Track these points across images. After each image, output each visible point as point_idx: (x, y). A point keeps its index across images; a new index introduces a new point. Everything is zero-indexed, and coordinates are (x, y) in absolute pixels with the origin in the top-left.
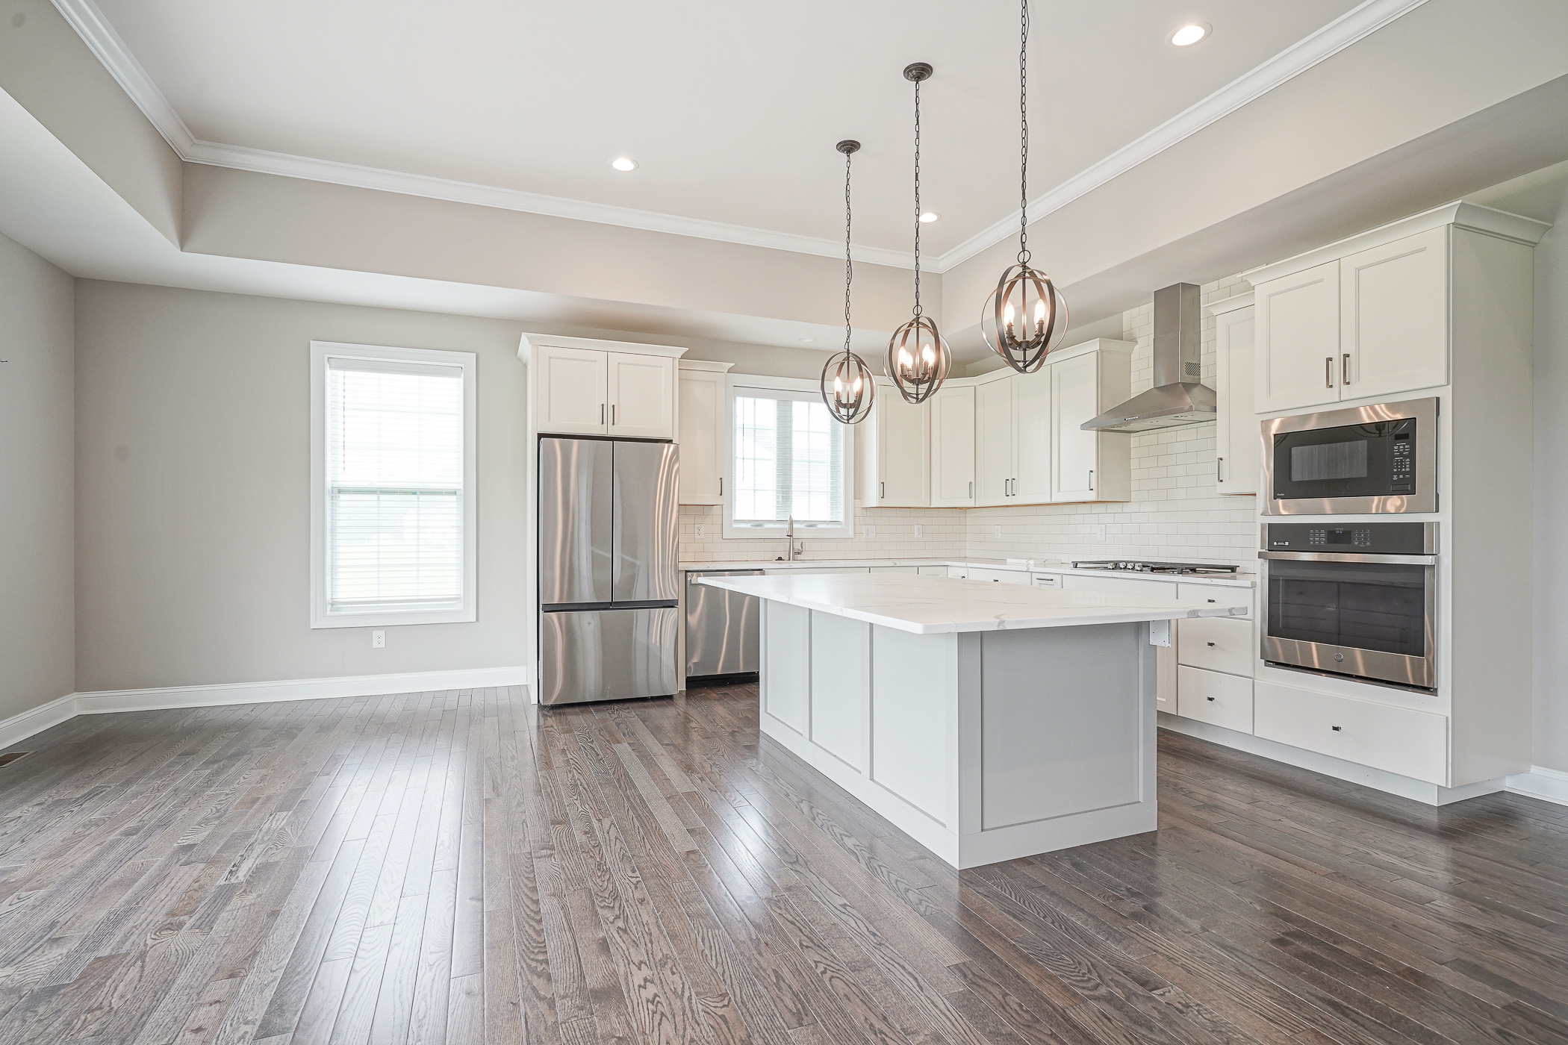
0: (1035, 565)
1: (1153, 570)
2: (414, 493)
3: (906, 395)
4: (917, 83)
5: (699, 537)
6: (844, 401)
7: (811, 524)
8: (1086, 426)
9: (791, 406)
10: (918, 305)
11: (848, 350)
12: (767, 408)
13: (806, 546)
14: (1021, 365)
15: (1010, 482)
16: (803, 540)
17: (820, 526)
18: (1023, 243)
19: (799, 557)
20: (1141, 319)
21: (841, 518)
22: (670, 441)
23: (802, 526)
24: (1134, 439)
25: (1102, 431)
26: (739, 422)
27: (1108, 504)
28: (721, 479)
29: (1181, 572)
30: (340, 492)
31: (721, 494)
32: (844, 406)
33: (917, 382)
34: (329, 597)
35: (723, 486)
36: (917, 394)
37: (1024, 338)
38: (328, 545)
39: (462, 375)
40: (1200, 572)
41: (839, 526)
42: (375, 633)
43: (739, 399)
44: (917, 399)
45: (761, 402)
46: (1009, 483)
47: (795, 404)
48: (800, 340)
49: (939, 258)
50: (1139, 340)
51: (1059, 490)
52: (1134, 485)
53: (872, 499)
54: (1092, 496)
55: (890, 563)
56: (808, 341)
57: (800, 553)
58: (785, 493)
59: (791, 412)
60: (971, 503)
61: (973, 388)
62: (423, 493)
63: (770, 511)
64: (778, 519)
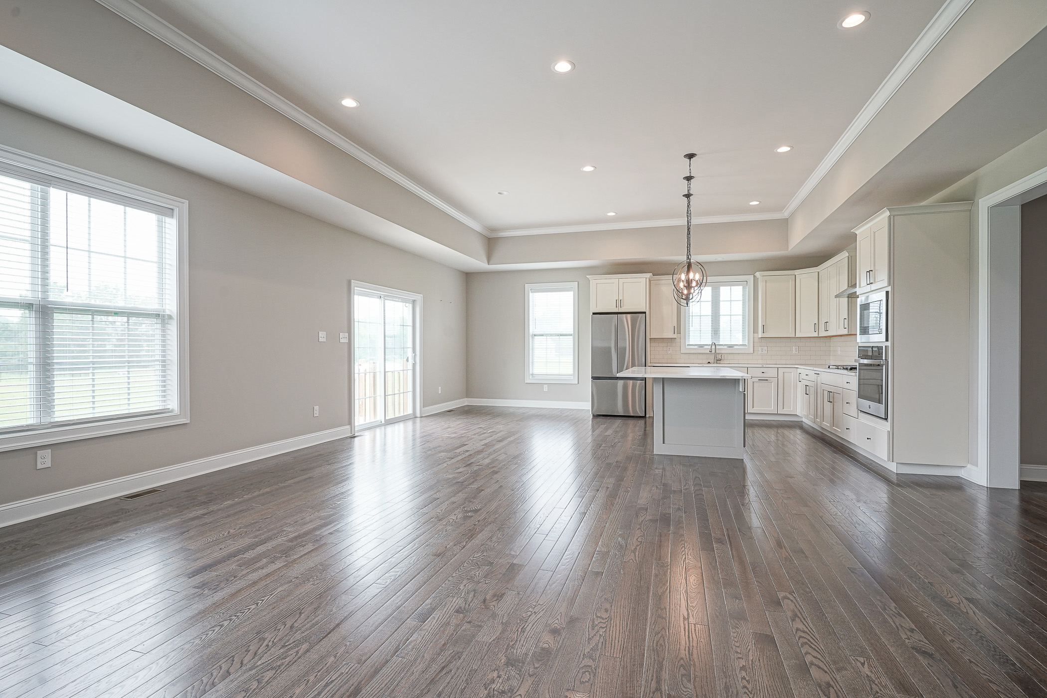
2: (559, 336)
5: (670, 353)
7: (731, 346)
8: (837, 296)
12: (707, 291)
13: (724, 357)
16: (721, 354)
17: (735, 347)
19: (718, 362)
21: (747, 343)
22: (645, 312)
28: (674, 326)
30: (535, 335)
31: (680, 333)
34: (531, 373)
35: (681, 330)
38: (531, 354)
39: (574, 290)
41: (746, 347)
42: (545, 386)
45: (705, 289)
47: (721, 288)
49: (783, 212)
54: (846, 332)
57: (720, 360)
58: (716, 331)
59: (719, 292)
60: (816, 335)
61: (817, 273)
62: (561, 335)
63: (707, 340)
64: (711, 344)
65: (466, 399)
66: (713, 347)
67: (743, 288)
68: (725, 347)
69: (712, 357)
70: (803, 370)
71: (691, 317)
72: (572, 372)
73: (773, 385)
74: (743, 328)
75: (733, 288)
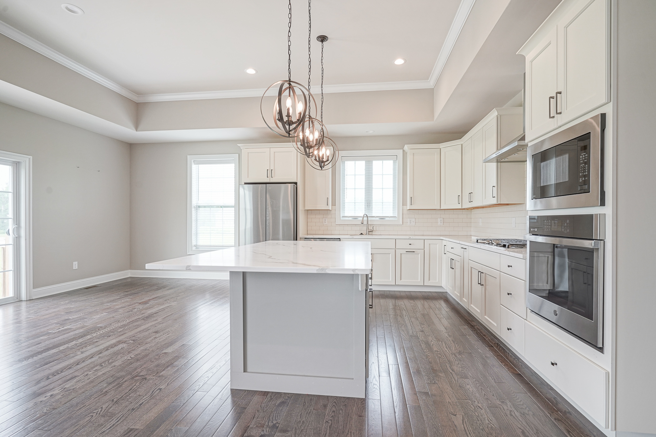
2: (222, 207)
5: (325, 224)
7: (382, 218)
8: (492, 161)
9: (373, 163)
12: (361, 165)
16: (373, 226)
17: (387, 219)
19: (370, 233)
21: (397, 215)
22: (295, 183)
25: (499, 163)
28: (327, 198)
30: (199, 207)
31: (327, 205)
34: (194, 244)
39: (234, 163)
41: (396, 219)
43: (347, 162)
45: (358, 163)
47: (374, 161)
48: (367, 132)
49: (429, 80)
51: (485, 198)
54: (494, 201)
56: (371, 132)
57: (372, 231)
58: (369, 203)
59: (372, 166)
60: (459, 207)
61: (461, 145)
63: (360, 212)
64: (363, 215)
65: (130, 271)
66: (365, 219)
67: (394, 163)
68: (377, 219)
69: (365, 228)
70: (449, 243)
71: (346, 190)
72: (234, 244)
73: (420, 256)
74: (393, 201)
75: (384, 162)
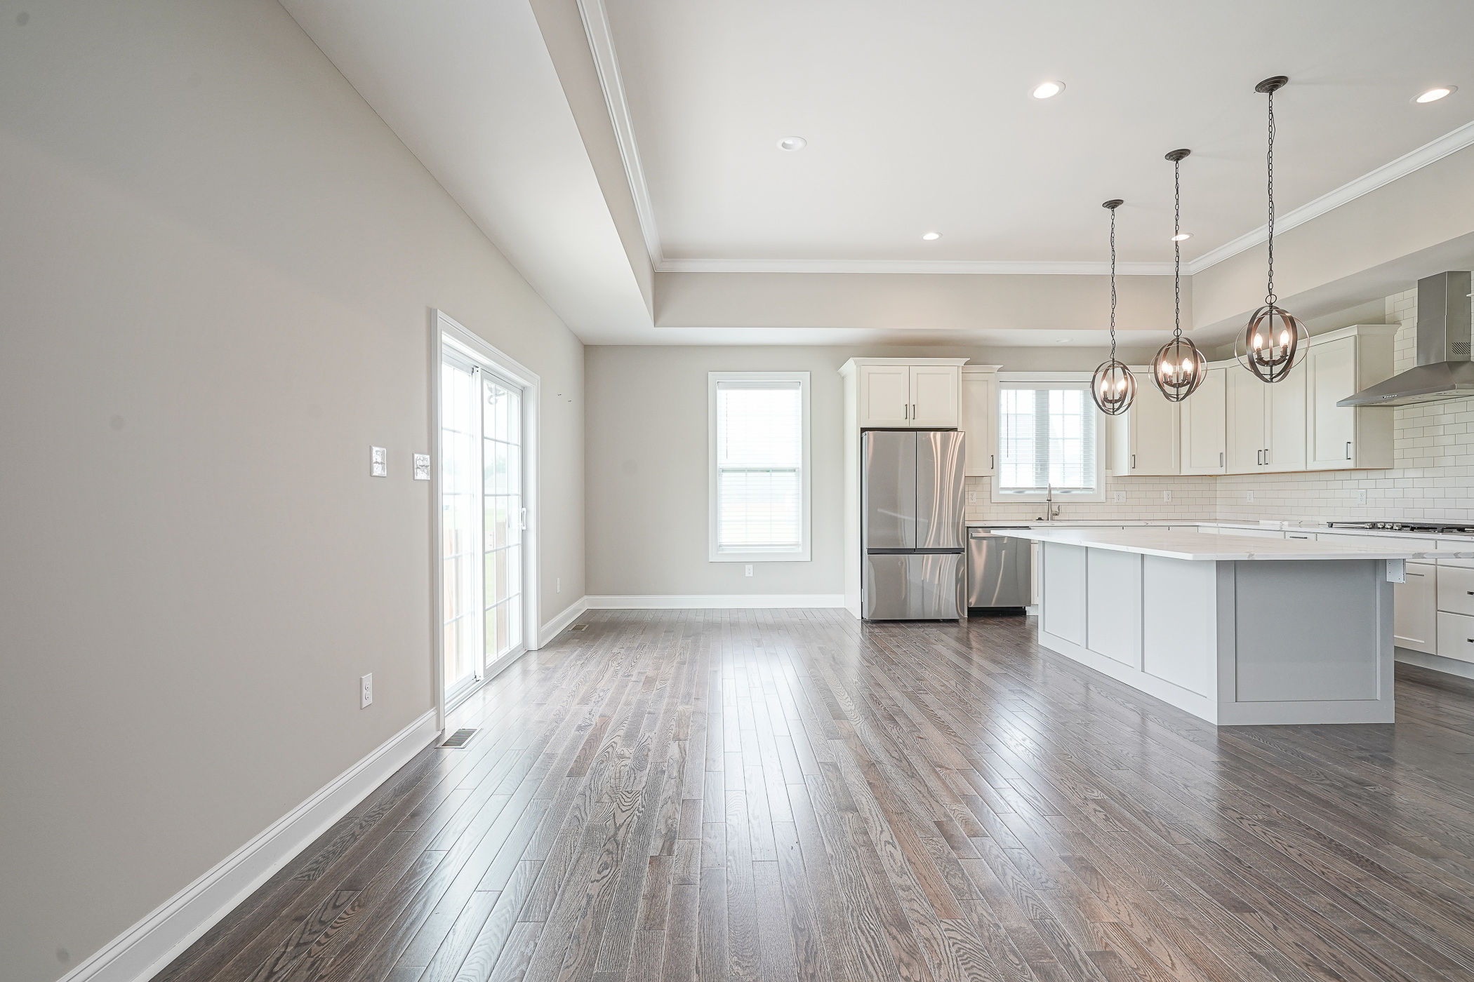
0: (1290, 525)
1: (1413, 529)
2: (768, 471)
3: (1167, 396)
4: (1177, 163)
5: (972, 501)
6: (1110, 398)
7: (1066, 491)
8: (1342, 403)
9: (1048, 394)
10: (1178, 328)
11: (1113, 359)
12: (1027, 397)
13: (1062, 509)
14: (1268, 377)
15: (1263, 452)
16: (1060, 504)
17: (1074, 492)
18: (1269, 289)
19: (1056, 518)
20: (1406, 304)
21: (1094, 485)
22: (955, 429)
23: (1058, 492)
24: (1397, 413)
25: (1361, 406)
26: (1003, 410)
27: (1369, 471)
28: (992, 456)
29: (1442, 531)
30: (723, 471)
31: (992, 468)
32: (1110, 402)
33: (1178, 386)
34: (720, 542)
35: (993, 463)
36: (1178, 395)
37: (1271, 357)
38: (718, 507)
39: (800, 387)
40: (1468, 532)
41: (1091, 492)
42: (747, 566)
43: (1004, 392)
44: (1178, 398)
45: (1022, 393)
46: (1262, 454)
47: (1051, 392)
49: (1190, 263)
50: (1402, 322)
51: (1315, 460)
52: (1397, 454)
53: (1124, 468)
54: (1351, 464)
55: (1142, 523)
57: (1057, 515)
58: (1043, 465)
59: (1048, 398)
60: (1221, 472)
61: (1224, 370)
62: (774, 471)
63: (1028, 480)
64: (1035, 486)
66: (1046, 492)
67: (1085, 394)
68: (1062, 492)
69: (1043, 509)
72: (798, 540)
75: (1067, 392)
